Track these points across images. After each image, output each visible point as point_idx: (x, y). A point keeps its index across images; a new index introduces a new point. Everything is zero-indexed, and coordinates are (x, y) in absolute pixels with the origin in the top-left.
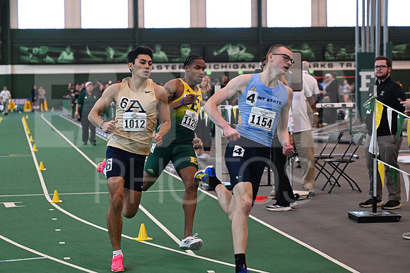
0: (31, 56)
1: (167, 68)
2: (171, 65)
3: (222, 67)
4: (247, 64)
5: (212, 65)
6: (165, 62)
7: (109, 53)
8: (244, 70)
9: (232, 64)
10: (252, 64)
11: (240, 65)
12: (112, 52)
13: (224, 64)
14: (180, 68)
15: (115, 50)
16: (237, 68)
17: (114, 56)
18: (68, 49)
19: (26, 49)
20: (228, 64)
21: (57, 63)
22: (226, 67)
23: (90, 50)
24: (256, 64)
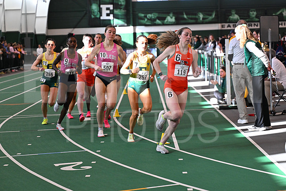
0: (146, 20)
7: (199, 17)
12: (201, 16)
13: (280, 23)
15: (203, 14)
17: (203, 19)
18: (171, 15)
19: (143, 15)
20: (283, 22)
21: (164, 25)
23: (186, 15)
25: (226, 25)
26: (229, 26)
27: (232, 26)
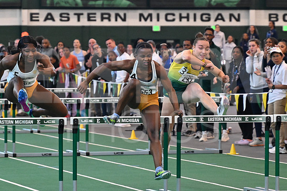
1: (79, 20)
2: (85, 12)
3: (181, 18)
4: (226, 14)
5: (163, 13)
6: (76, 7)
8: (220, 23)
9: (199, 13)
10: (236, 13)
11: (214, 14)
13: (184, 13)
14: (102, 19)
16: (209, 20)
20: (191, 13)
22: (188, 18)
24: (243, 13)
25: (43, 13)
26: (49, 17)
27: (57, 18)
